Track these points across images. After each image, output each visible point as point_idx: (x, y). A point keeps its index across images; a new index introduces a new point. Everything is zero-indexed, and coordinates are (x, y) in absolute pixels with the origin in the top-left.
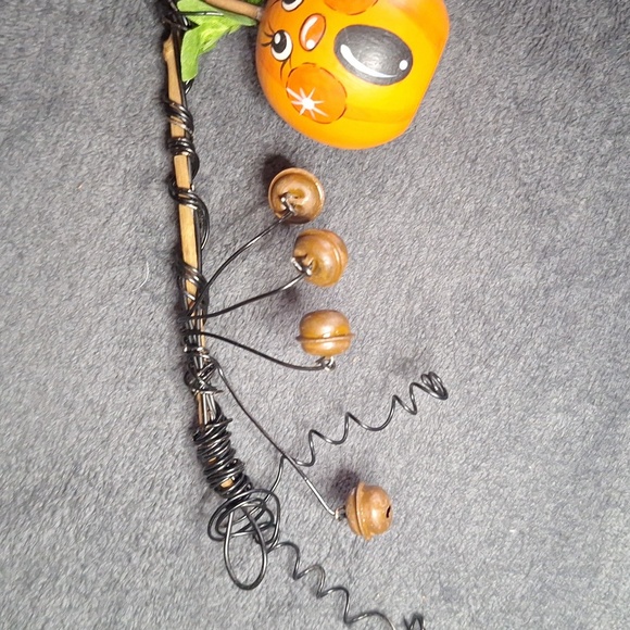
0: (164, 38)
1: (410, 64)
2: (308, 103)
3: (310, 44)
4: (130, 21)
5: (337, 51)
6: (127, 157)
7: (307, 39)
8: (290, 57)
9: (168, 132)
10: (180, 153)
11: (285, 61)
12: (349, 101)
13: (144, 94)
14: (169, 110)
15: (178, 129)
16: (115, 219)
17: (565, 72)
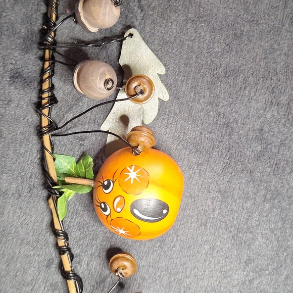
0: (48, 198)
1: (168, 210)
2: (122, 231)
3: (119, 210)
4: (31, 189)
5: (132, 212)
6: (38, 255)
7: (117, 207)
8: (110, 214)
9: (57, 244)
10: (63, 254)
11: (108, 216)
12: (141, 230)
13: (42, 222)
14: (56, 233)
15: (62, 243)
16: (37, 286)
17: (242, 175)
